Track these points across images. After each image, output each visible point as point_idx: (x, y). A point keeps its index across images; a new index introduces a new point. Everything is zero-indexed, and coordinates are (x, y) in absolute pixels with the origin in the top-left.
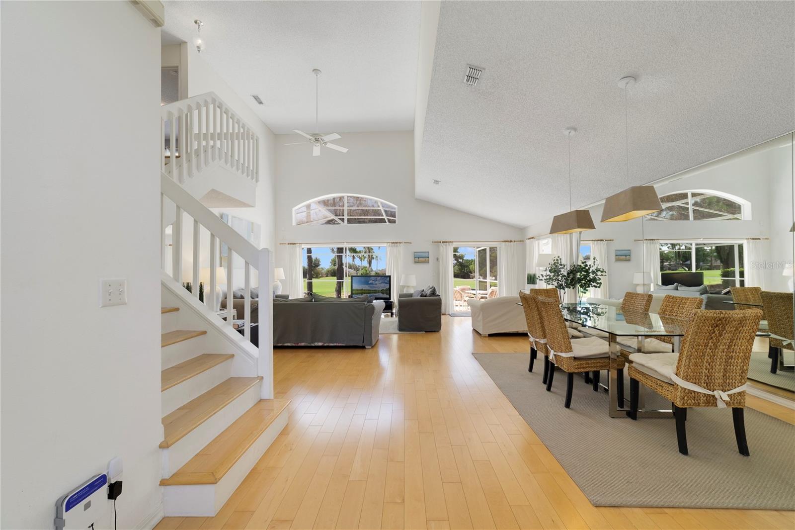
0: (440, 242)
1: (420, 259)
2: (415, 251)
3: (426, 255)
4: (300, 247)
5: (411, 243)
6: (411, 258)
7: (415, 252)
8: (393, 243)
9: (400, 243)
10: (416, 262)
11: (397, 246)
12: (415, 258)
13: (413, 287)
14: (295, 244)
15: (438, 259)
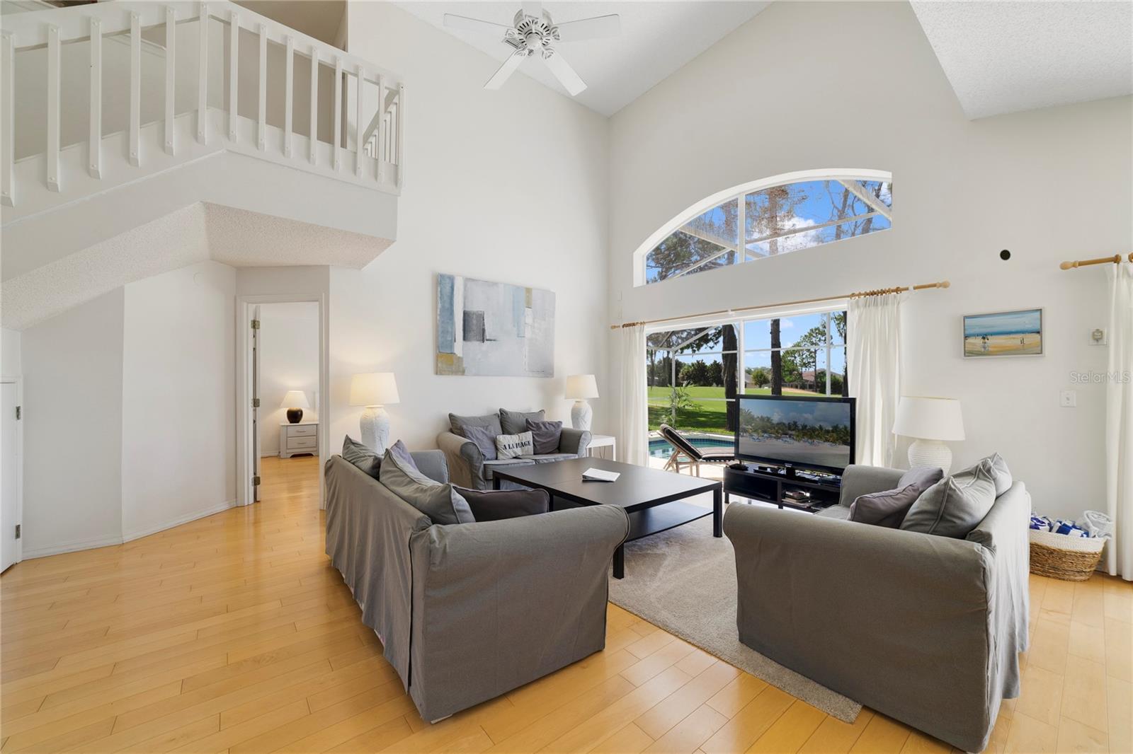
0: (1116, 260)
1: (993, 341)
2: (966, 314)
3: (1029, 322)
4: (641, 331)
5: (945, 285)
6: (950, 340)
7: (965, 317)
8: (873, 294)
9: (897, 290)
10: (969, 353)
11: (885, 303)
12: (966, 337)
13: (949, 444)
14: (634, 324)
15: (1098, 337)
